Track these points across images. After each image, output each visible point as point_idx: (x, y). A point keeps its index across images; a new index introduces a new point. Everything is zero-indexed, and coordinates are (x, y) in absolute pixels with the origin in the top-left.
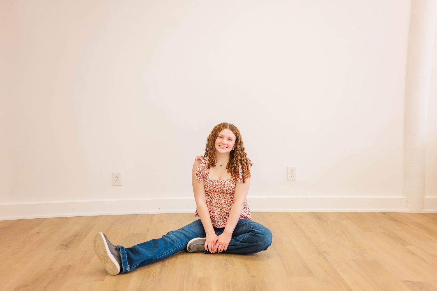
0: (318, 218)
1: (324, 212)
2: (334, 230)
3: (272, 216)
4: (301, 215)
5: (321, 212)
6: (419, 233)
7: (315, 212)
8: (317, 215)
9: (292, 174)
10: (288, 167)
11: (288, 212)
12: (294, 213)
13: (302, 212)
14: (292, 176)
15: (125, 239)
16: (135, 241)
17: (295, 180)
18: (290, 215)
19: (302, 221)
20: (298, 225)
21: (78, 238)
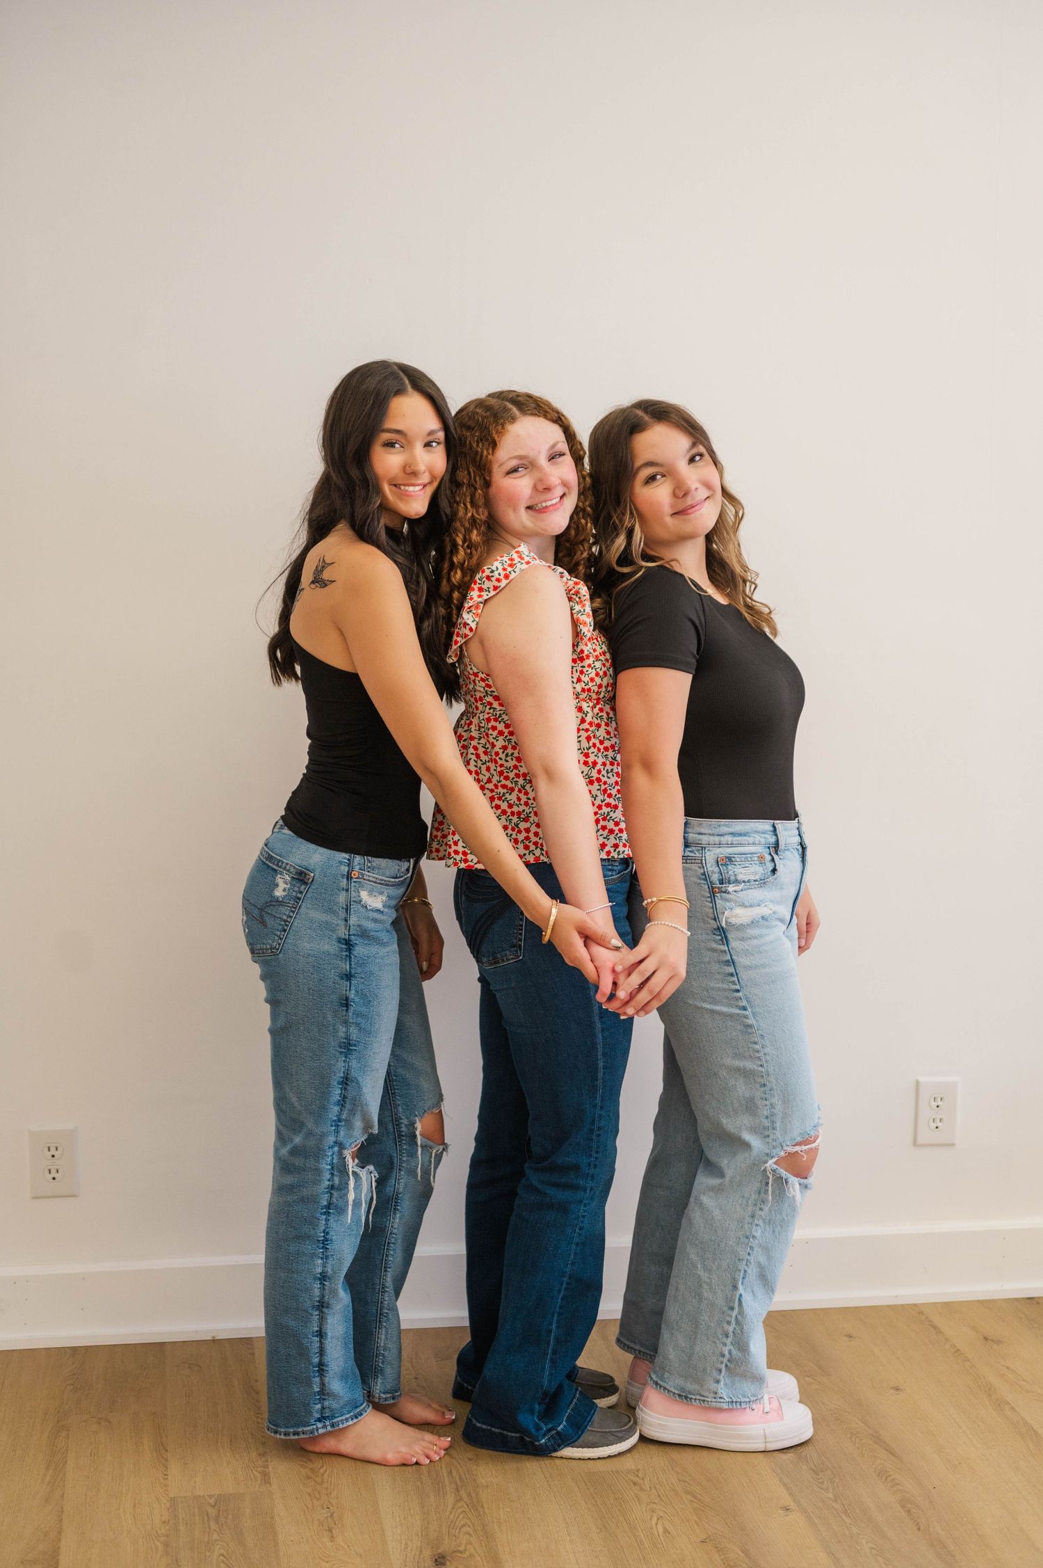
9: (938, 1117)
10: (918, 1082)
11: (915, 1305)
12: (949, 1308)
13: (978, 1301)
14: (939, 1124)
15: (166, 1545)
16: (223, 1555)
17: (954, 1145)
18: (935, 1327)
19: (1008, 1368)
20: (1010, 1404)
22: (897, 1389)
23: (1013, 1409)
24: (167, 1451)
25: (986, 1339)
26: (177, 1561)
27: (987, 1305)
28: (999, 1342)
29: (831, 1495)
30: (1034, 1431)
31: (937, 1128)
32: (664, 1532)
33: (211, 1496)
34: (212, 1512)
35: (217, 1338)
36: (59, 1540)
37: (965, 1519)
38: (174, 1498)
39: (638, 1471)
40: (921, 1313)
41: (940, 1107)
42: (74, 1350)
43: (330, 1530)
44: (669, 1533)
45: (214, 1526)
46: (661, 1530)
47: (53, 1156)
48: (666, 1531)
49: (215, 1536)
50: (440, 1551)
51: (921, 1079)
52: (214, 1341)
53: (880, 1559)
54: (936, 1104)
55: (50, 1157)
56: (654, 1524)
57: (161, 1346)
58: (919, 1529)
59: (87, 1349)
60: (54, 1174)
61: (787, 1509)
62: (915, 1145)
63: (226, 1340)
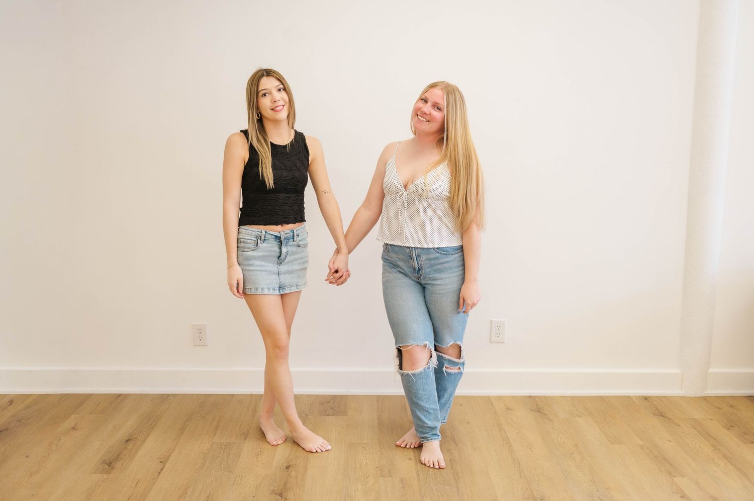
0: (539, 412)
1: (548, 396)
2: (563, 442)
3: (461, 405)
4: (510, 403)
5: (544, 397)
6: (696, 443)
7: (535, 397)
8: (537, 405)
9: (498, 333)
11: (489, 396)
12: (500, 398)
13: (512, 396)
14: (499, 335)
15: (204, 456)
16: (221, 461)
17: (503, 342)
18: (492, 404)
19: (510, 418)
20: (504, 430)
21: (130, 446)
22: (468, 423)
23: (505, 432)
24: (219, 427)
25: (508, 408)
26: (205, 461)
27: (514, 398)
28: (511, 410)
30: (509, 439)
33: (225, 442)
34: (224, 447)
36: (173, 452)
38: (213, 443)
40: (490, 399)
41: (499, 329)
42: (206, 395)
43: (258, 455)
45: (222, 451)
48: (366, 463)
49: (221, 455)
50: (290, 464)
51: (492, 320)
52: (251, 395)
54: (497, 328)
55: (199, 333)
57: (234, 395)
59: (210, 395)
60: (200, 338)
61: (410, 459)
62: (491, 342)
63: (255, 395)
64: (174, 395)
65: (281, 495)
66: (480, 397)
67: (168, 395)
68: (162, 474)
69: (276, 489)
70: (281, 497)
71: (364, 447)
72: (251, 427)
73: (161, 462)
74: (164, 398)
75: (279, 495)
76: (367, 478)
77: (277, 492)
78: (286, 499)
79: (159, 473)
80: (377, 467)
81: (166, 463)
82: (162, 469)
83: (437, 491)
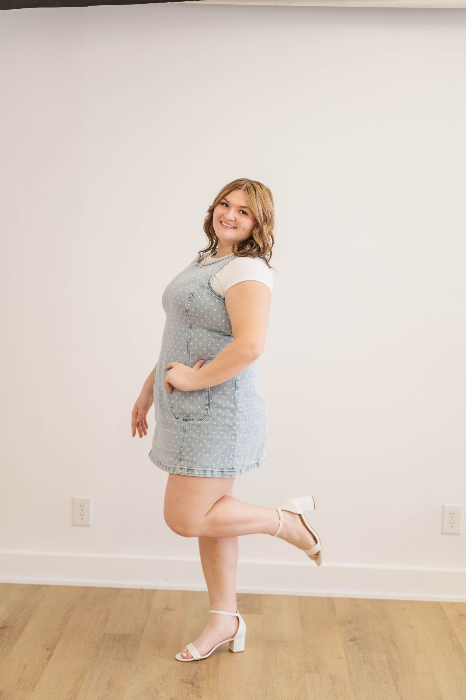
3: (403, 609)
9: (452, 522)
10: (443, 507)
11: (438, 602)
14: (452, 525)
15: (97, 646)
16: (117, 651)
17: (457, 534)
18: (442, 610)
19: (464, 625)
20: (455, 636)
21: (7, 633)
22: (412, 627)
24: (108, 620)
25: (461, 615)
26: (99, 650)
29: (361, 656)
30: (460, 644)
31: (452, 526)
32: (288, 660)
33: (119, 634)
34: (118, 638)
35: (143, 588)
36: (59, 641)
37: (411, 667)
38: (105, 633)
39: (288, 642)
40: (439, 605)
41: (453, 518)
43: (160, 648)
44: (290, 660)
45: (117, 642)
46: (287, 659)
47: (82, 509)
48: (289, 660)
49: (116, 645)
51: (445, 505)
52: (142, 590)
53: (368, 675)
54: (450, 516)
55: (81, 509)
56: (286, 656)
58: (390, 669)
59: (91, 588)
60: (82, 516)
61: (341, 658)
62: (443, 533)
63: (148, 590)
64: (48, 587)
65: (192, 684)
66: (427, 602)
67: (40, 586)
68: (51, 660)
69: (185, 679)
70: (192, 685)
71: (285, 645)
72: (146, 621)
73: (47, 649)
74: (36, 589)
75: (190, 684)
76: (291, 673)
77: (187, 681)
78: (199, 688)
79: (48, 659)
80: (301, 664)
81: (54, 650)
82: (50, 656)
83: (372, 688)
